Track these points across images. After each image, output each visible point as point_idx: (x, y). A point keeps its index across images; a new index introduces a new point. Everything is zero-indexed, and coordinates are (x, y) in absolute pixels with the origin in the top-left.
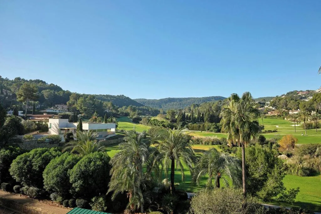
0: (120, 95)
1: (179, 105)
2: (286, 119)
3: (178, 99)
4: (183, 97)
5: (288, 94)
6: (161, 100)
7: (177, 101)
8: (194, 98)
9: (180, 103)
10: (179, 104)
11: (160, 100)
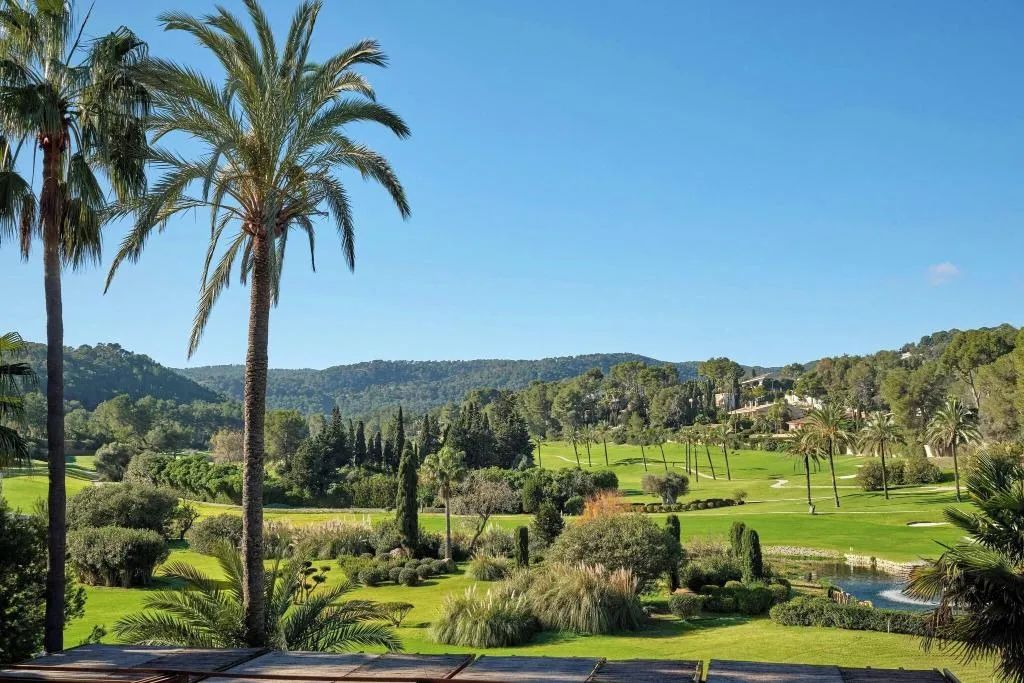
0: (100, 346)
1: (424, 398)
2: (849, 452)
3: (425, 367)
4: (452, 358)
5: (927, 341)
6: (335, 373)
7: (417, 378)
8: (504, 364)
9: (435, 390)
10: (428, 393)
11: (330, 370)
